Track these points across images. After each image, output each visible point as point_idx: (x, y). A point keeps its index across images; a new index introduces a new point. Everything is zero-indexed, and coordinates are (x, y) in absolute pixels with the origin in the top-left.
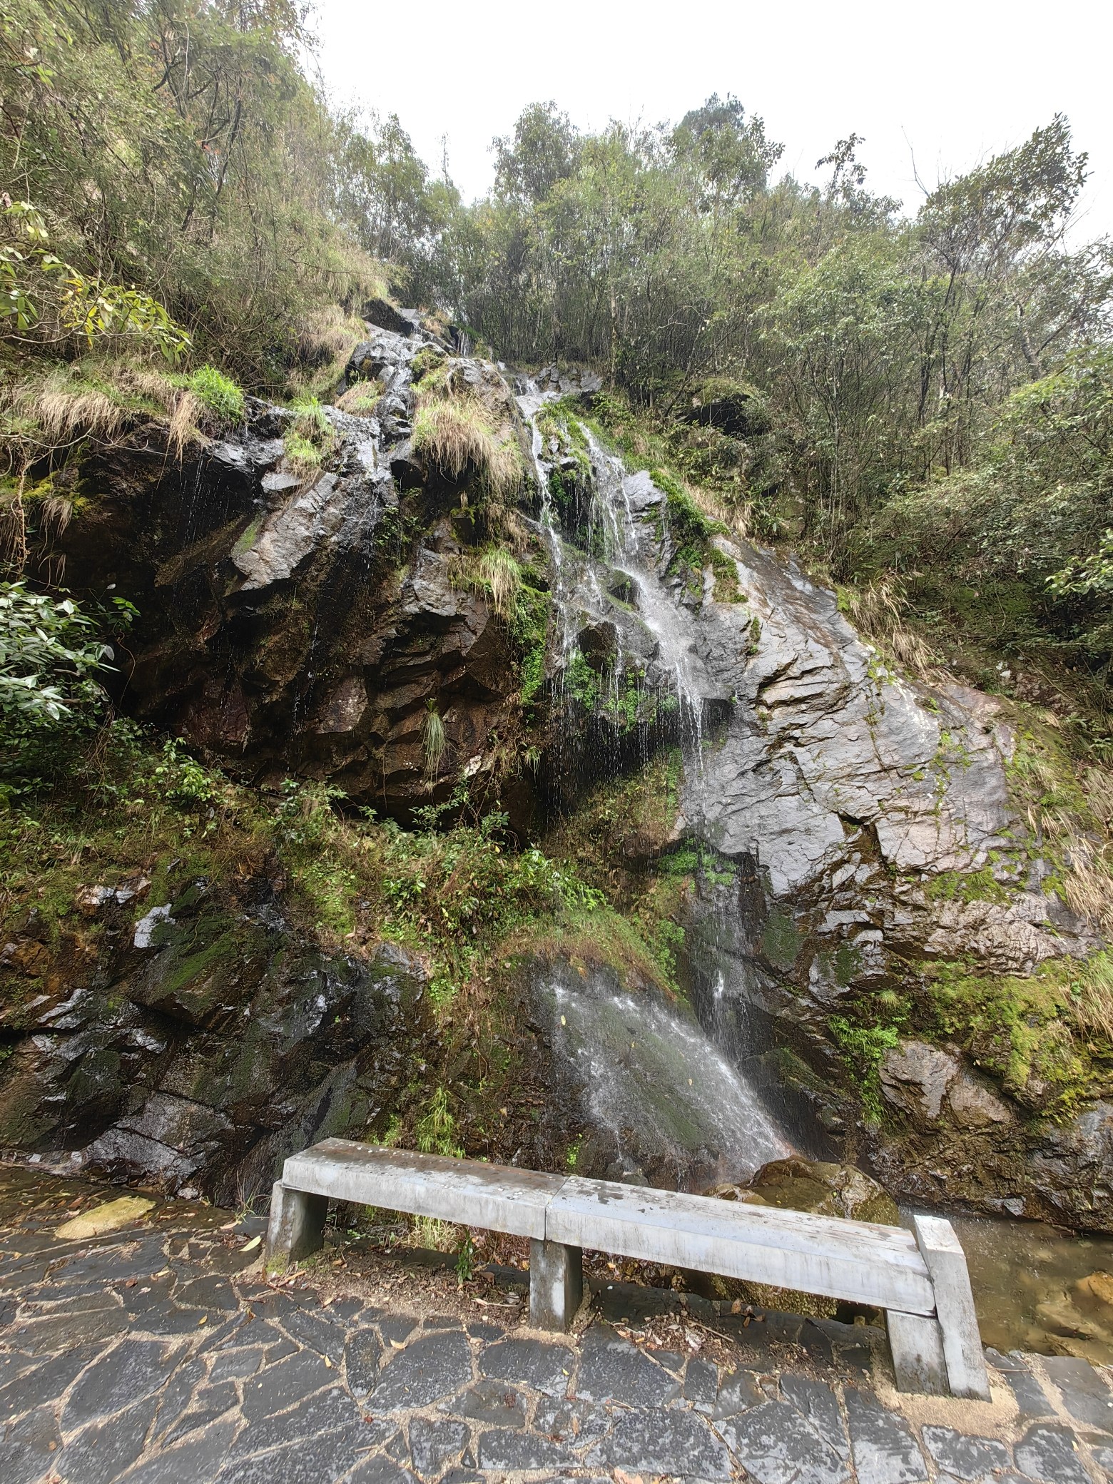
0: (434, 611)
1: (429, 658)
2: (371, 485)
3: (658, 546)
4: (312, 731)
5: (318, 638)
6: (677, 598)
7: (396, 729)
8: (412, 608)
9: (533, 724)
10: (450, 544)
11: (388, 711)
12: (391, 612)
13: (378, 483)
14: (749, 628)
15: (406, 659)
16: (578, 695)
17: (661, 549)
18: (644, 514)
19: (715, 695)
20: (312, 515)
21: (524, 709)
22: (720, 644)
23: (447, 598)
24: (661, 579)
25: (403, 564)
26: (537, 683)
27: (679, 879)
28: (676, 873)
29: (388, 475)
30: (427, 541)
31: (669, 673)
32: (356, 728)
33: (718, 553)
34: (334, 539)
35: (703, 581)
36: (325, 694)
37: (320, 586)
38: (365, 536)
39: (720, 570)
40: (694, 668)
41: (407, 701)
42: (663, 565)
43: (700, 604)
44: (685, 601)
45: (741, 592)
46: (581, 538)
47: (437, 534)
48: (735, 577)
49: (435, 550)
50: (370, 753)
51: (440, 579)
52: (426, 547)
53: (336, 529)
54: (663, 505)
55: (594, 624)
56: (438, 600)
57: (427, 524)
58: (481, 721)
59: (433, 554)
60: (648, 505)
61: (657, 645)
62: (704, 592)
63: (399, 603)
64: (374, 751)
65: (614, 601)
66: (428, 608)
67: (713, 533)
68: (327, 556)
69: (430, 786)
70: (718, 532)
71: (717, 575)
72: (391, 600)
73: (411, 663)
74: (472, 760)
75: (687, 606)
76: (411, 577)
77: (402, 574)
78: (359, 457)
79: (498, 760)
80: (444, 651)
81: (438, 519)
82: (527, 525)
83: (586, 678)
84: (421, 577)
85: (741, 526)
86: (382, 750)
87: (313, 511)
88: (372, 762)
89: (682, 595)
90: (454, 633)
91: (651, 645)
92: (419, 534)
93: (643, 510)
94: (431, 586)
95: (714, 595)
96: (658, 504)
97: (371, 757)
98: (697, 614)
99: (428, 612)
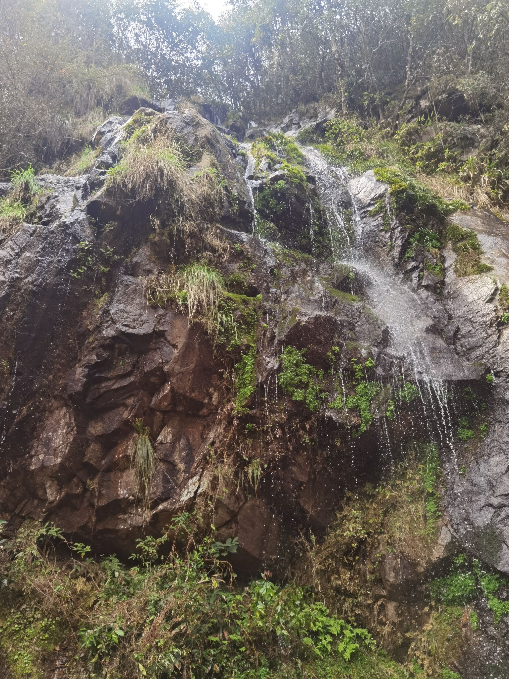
0: (131, 331)
1: (132, 379)
2: (65, 227)
3: (389, 234)
4: (25, 468)
5: (19, 374)
6: (415, 281)
7: (109, 457)
8: (108, 332)
9: (252, 434)
10: (148, 267)
11: (100, 438)
12: (91, 339)
13: (72, 224)
14: (497, 297)
15: (110, 383)
16: (299, 395)
17: (391, 237)
18: (370, 209)
19: (460, 376)
20: (9, 262)
21: (239, 418)
22: (466, 320)
23: (145, 317)
24: (396, 266)
25: (103, 293)
26: (249, 390)
27: (456, 611)
28: (451, 602)
29: (82, 216)
30: (126, 267)
31: (402, 358)
32: (66, 458)
33: (455, 228)
34: (29, 279)
35: (443, 260)
36: (34, 429)
37: (15, 324)
38: (59, 272)
39: (459, 245)
40: (433, 349)
41: (115, 425)
42: (396, 253)
43: (443, 283)
44: (424, 282)
45: (484, 262)
46: (304, 242)
47: (135, 259)
48: (476, 248)
49: (134, 274)
50: (84, 484)
51: (138, 300)
52: (126, 273)
53: (29, 270)
54: (387, 195)
55: (305, 318)
56: (135, 320)
57: (126, 252)
58: (197, 437)
59: (131, 278)
60: (372, 200)
61: (386, 332)
62: (445, 269)
63: (98, 328)
64: (89, 482)
65: (338, 295)
66: (124, 329)
67: (448, 212)
68: (21, 296)
69: (148, 515)
70: (455, 211)
71: (456, 250)
72: (91, 327)
73: (116, 386)
74: (190, 481)
75: (427, 287)
76: (110, 302)
77: (101, 302)
78: (58, 207)
79: (215, 479)
80: (146, 369)
81: (138, 246)
82: (231, 237)
83: (305, 378)
84: (119, 301)
85: (483, 199)
86: (96, 480)
87: (9, 258)
88: (88, 494)
89: (420, 278)
90: (155, 350)
91: (379, 331)
92: (118, 264)
93: (369, 205)
94: (128, 308)
95: (456, 271)
96: (381, 196)
97: (86, 490)
98: (440, 294)
99: (124, 333)
